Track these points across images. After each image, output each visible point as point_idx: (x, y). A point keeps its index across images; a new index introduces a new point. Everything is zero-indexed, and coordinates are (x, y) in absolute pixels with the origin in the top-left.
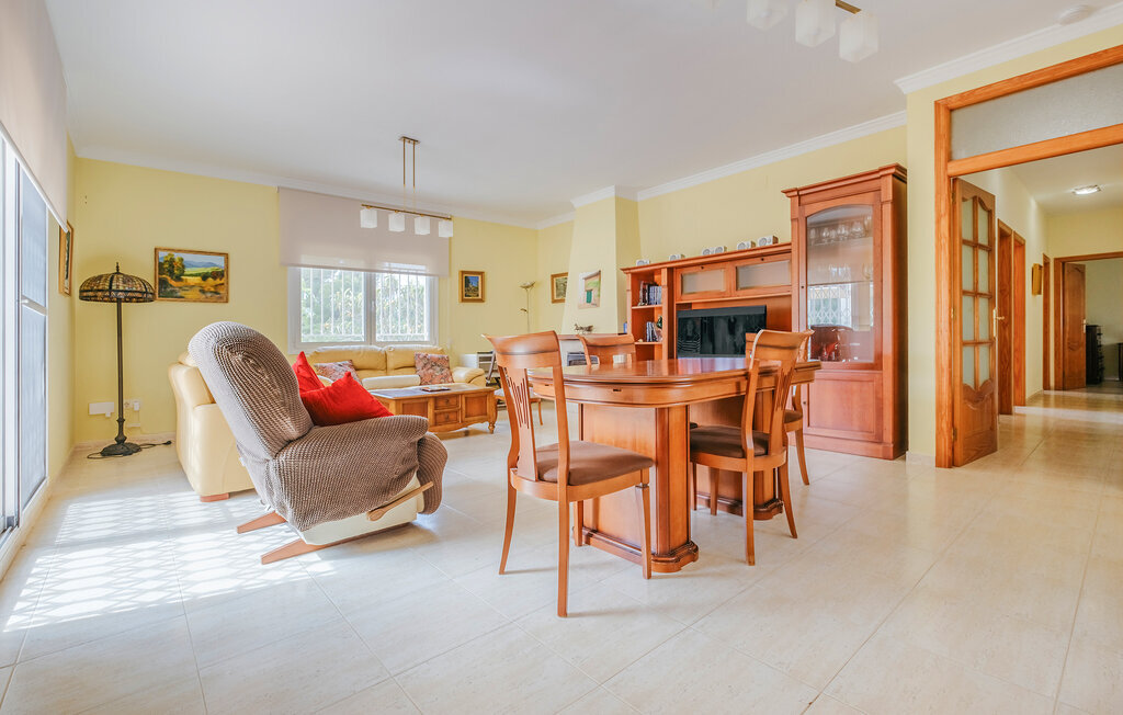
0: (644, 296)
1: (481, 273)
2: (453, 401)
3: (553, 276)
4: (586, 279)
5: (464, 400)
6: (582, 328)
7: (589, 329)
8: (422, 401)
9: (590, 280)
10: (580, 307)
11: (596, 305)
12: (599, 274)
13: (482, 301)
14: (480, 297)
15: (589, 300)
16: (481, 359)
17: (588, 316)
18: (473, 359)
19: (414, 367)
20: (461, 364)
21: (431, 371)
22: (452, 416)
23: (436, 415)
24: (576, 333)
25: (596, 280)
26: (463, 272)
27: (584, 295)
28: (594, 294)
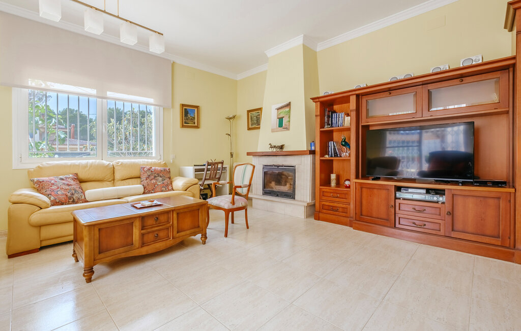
0: (328, 121)
1: (197, 107)
2: (163, 218)
3: (249, 111)
4: (278, 109)
5: (175, 215)
6: (275, 147)
7: (282, 147)
8: (128, 222)
9: (281, 111)
10: (273, 131)
11: (287, 129)
12: (289, 105)
13: (197, 127)
14: (196, 124)
15: (281, 125)
16: (196, 170)
17: (280, 138)
18: (190, 171)
19: (139, 177)
20: (181, 174)
21: (154, 181)
22: (162, 234)
23: (143, 235)
24: (271, 150)
25: (287, 109)
26: (183, 105)
27: (276, 122)
28: (285, 121)
